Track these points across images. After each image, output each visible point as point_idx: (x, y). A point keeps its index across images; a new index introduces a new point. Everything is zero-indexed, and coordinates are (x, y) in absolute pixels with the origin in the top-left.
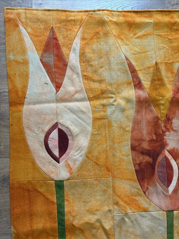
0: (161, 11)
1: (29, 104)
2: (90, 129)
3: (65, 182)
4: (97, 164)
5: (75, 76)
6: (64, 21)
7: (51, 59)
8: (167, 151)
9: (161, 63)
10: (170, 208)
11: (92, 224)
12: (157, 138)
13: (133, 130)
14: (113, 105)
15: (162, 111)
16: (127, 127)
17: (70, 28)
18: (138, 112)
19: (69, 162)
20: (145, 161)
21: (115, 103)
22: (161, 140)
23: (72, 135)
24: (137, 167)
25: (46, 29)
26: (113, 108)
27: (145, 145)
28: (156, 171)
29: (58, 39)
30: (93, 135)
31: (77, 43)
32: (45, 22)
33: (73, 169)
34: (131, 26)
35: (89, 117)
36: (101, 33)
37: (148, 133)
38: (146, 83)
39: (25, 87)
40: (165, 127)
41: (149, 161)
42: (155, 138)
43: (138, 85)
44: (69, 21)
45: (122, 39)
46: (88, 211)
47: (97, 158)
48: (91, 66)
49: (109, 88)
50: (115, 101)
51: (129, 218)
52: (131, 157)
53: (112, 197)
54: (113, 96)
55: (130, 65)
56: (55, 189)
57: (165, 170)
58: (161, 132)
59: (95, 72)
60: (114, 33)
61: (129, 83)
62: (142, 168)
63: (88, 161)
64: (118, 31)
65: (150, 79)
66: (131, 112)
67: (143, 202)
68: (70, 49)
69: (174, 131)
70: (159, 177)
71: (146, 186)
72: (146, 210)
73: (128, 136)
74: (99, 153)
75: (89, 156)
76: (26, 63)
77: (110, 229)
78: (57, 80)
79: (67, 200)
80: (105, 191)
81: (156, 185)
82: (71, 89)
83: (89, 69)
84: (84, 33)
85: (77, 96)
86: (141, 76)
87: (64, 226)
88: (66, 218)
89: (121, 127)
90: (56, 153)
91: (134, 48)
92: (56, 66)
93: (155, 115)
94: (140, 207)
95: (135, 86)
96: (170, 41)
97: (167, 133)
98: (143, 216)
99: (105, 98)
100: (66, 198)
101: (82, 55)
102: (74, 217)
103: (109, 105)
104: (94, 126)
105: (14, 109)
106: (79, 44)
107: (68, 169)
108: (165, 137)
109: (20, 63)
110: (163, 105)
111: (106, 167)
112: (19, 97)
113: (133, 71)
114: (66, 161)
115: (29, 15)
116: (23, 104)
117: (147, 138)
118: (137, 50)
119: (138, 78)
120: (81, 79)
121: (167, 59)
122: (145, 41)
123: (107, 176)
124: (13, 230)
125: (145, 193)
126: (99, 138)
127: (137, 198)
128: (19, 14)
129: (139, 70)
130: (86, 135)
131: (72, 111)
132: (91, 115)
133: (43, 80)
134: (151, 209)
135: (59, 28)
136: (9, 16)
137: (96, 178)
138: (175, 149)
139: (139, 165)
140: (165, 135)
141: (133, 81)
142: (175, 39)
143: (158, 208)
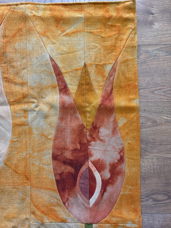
0: (95, 4)
2: (9, 135)
4: (16, 172)
8: (91, 162)
9: (91, 65)
10: (89, 221)
12: (81, 148)
13: (56, 138)
14: (34, 111)
15: (88, 119)
16: (49, 134)
18: (62, 119)
20: (67, 171)
21: (37, 109)
22: (85, 150)
24: (58, 177)
26: (34, 114)
27: (68, 155)
28: (78, 182)
30: (12, 142)
34: (59, 21)
35: (9, 123)
36: (24, 30)
37: (72, 142)
38: (73, 88)
40: (91, 136)
41: (71, 171)
42: (79, 147)
43: (64, 89)
45: (48, 37)
46: (5, 217)
47: (16, 166)
48: (13, 67)
49: (31, 92)
50: (37, 106)
52: (51, 166)
53: (29, 206)
54: (35, 101)
55: (56, 67)
57: (87, 182)
58: (86, 141)
59: (17, 73)
60: (39, 30)
61: (54, 87)
62: (64, 178)
63: (7, 168)
64: (43, 27)
65: (77, 83)
66: (54, 119)
67: (62, 213)
69: (101, 140)
70: (81, 188)
71: (66, 197)
72: (64, 221)
73: (50, 144)
74: (19, 161)
75: (8, 164)
80: (23, 200)
81: (77, 197)
83: (11, 70)
84: (5, 29)
86: (67, 79)
89: (42, 135)
91: (62, 47)
93: (80, 123)
94: (58, 218)
95: (60, 90)
96: (104, 39)
97: (93, 143)
99: (26, 103)
103: (30, 111)
104: (13, 133)
108: (89, 147)
110: (89, 112)
111: (25, 176)
113: (59, 74)
117: (71, 147)
118: (65, 49)
119: (63, 81)
120: (1, 82)
121: (98, 60)
122: (74, 39)
123: (26, 185)
125: (64, 203)
126: (19, 145)
127: (56, 208)
129: (66, 73)
130: (5, 141)
132: (11, 121)
134: (69, 220)
137: (15, 186)
138: (99, 160)
139: (60, 175)
140: (90, 145)
141: (58, 85)
142: (109, 37)
143: (76, 220)
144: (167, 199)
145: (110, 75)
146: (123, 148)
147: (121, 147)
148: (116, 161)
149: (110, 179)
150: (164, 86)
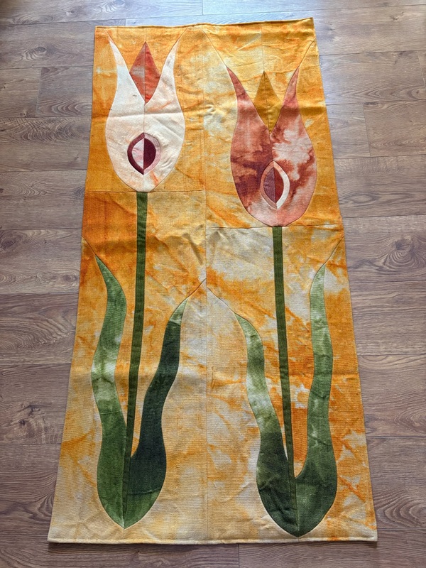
0: (272, 23)
1: (114, 116)
2: (181, 139)
3: (148, 194)
4: (189, 177)
5: (168, 88)
6: (158, 37)
7: (142, 72)
8: (276, 162)
9: (271, 73)
10: (278, 222)
11: (178, 238)
12: (264, 149)
13: (234, 141)
14: (211, 115)
15: (270, 121)
16: (226, 138)
17: (165, 43)
18: (240, 122)
19: (155, 174)
20: (248, 174)
21: (213, 113)
22: (268, 151)
23: (159, 145)
24: (238, 180)
25: (138, 45)
26: (211, 117)
27: (249, 158)
28: (262, 184)
29: (151, 53)
30: (185, 146)
31: (172, 57)
32: (138, 38)
33: (159, 181)
34: (235, 38)
35: (182, 127)
36: (200, 46)
37: (253, 145)
38: (252, 93)
39: (111, 99)
40: (274, 137)
41: (253, 174)
42: (261, 149)
43: (242, 95)
44: (164, 36)
45: (224, 52)
46: (175, 226)
47: (189, 170)
48: (188, 78)
49: (207, 98)
50: (213, 111)
51: (225, 234)
52: (230, 169)
53: (204, 211)
54: (211, 106)
55: (233, 76)
56: (136, 201)
57: (272, 184)
58: (269, 143)
59: (192, 84)
60: (215, 46)
61: (231, 95)
62: (245, 182)
63: (179, 173)
64: (219, 44)
65: (257, 89)
66: (232, 122)
67: (243, 218)
68: (163, 62)
69: (286, 142)
70: (266, 191)
71: (248, 201)
72: (247, 227)
73: (229, 147)
74: (192, 165)
75: (179, 168)
76: (114, 76)
77: (201, 245)
78: (147, 92)
79: (150, 213)
80: (197, 206)
81: (261, 200)
82: (163, 100)
83: (185, 81)
84: (180, 47)
85: (169, 107)
86: (246, 87)
87: (145, 238)
88: (147, 230)
89: (219, 138)
90: (141, 164)
91: (239, 60)
92: (147, 79)
93: (262, 125)
94: (238, 223)
95: (238, 97)
96: (283, 51)
97: (277, 144)
98: (243, 233)
99: (202, 109)
100: (149, 211)
101: (177, 68)
102: (157, 230)
103: (206, 115)
104: (186, 137)
105: (96, 120)
106: (174, 57)
107: (153, 181)
109: (108, 77)
110: (271, 113)
111: (200, 180)
112: (103, 109)
113: (236, 82)
114: (152, 172)
115: (121, 33)
116: (107, 116)
117: (252, 149)
118: (242, 61)
119: (241, 88)
120: (175, 91)
121: (278, 69)
122: (251, 53)
123: (200, 189)
124: (83, 241)
125: (246, 208)
126: (192, 149)
127: (236, 215)
128: (110, 32)
129: (244, 81)
130: (177, 146)
131: (162, 122)
132: (183, 125)
133: (132, 93)
134: (253, 225)
135: (153, 44)
136: (99, 33)
137: (187, 191)
138: (286, 161)
139: (240, 178)
140: (273, 146)
141: (236, 92)
142: (289, 49)
143: (261, 224)
144: (370, 201)
145: (292, 81)
146: (312, 147)
147: (309, 147)
148: (306, 162)
149: (299, 180)
150: (352, 89)
